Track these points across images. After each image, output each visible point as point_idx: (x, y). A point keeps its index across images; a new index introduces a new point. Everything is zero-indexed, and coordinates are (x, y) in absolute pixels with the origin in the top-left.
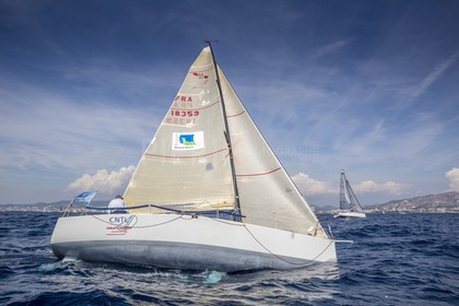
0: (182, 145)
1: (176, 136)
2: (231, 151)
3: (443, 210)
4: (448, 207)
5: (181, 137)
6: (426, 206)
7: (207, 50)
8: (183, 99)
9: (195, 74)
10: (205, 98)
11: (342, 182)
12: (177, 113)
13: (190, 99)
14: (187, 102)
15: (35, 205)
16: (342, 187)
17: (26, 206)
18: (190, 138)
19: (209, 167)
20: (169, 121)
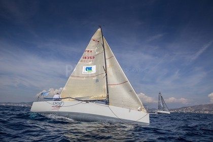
0: (87, 72)
1: (84, 68)
2: (106, 74)
3: (207, 112)
4: (210, 111)
5: (87, 68)
6: (199, 110)
7: (99, 30)
8: (88, 51)
9: (94, 40)
10: (97, 51)
11: (159, 97)
12: (85, 58)
13: (91, 51)
14: (90, 53)
15: (20, 103)
16: (159, 99)
17: (16, 103)
18: (90, 69)
19: (97, 81)
20: (82, 61)
